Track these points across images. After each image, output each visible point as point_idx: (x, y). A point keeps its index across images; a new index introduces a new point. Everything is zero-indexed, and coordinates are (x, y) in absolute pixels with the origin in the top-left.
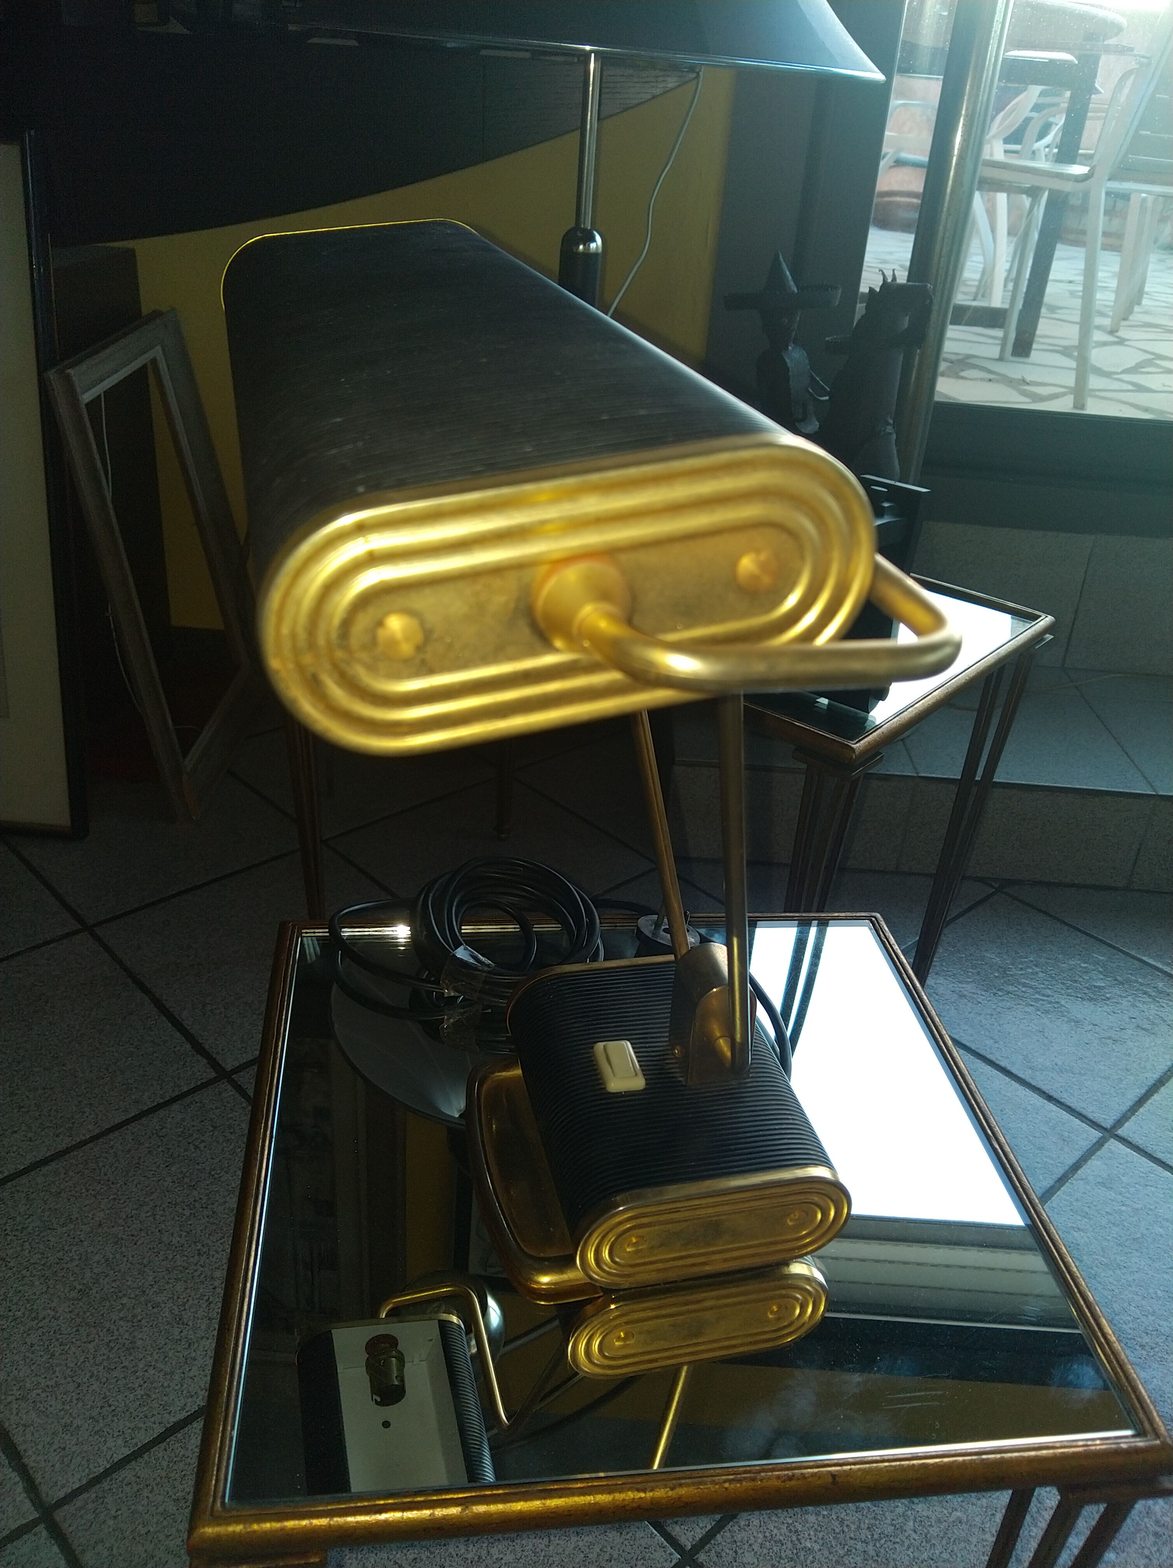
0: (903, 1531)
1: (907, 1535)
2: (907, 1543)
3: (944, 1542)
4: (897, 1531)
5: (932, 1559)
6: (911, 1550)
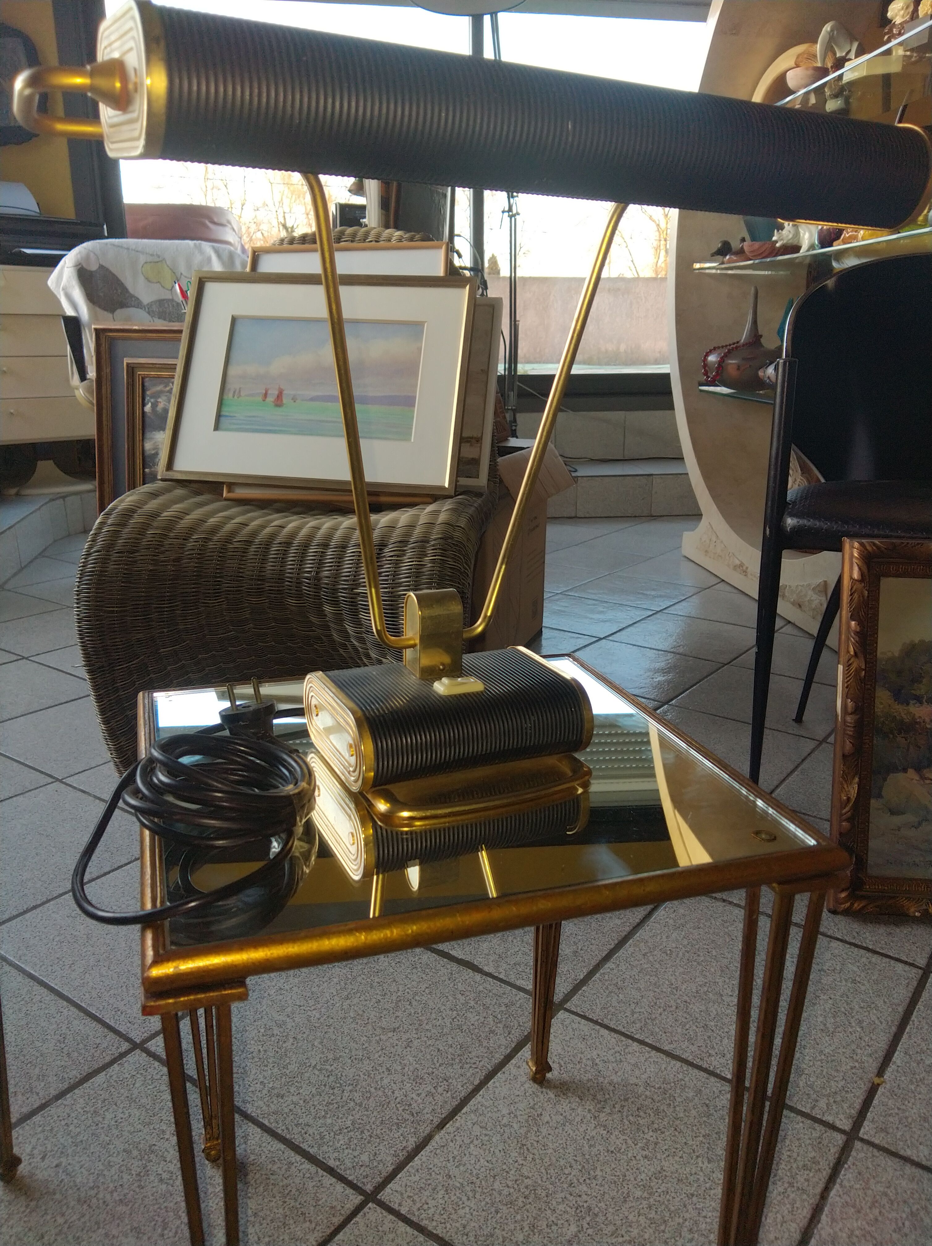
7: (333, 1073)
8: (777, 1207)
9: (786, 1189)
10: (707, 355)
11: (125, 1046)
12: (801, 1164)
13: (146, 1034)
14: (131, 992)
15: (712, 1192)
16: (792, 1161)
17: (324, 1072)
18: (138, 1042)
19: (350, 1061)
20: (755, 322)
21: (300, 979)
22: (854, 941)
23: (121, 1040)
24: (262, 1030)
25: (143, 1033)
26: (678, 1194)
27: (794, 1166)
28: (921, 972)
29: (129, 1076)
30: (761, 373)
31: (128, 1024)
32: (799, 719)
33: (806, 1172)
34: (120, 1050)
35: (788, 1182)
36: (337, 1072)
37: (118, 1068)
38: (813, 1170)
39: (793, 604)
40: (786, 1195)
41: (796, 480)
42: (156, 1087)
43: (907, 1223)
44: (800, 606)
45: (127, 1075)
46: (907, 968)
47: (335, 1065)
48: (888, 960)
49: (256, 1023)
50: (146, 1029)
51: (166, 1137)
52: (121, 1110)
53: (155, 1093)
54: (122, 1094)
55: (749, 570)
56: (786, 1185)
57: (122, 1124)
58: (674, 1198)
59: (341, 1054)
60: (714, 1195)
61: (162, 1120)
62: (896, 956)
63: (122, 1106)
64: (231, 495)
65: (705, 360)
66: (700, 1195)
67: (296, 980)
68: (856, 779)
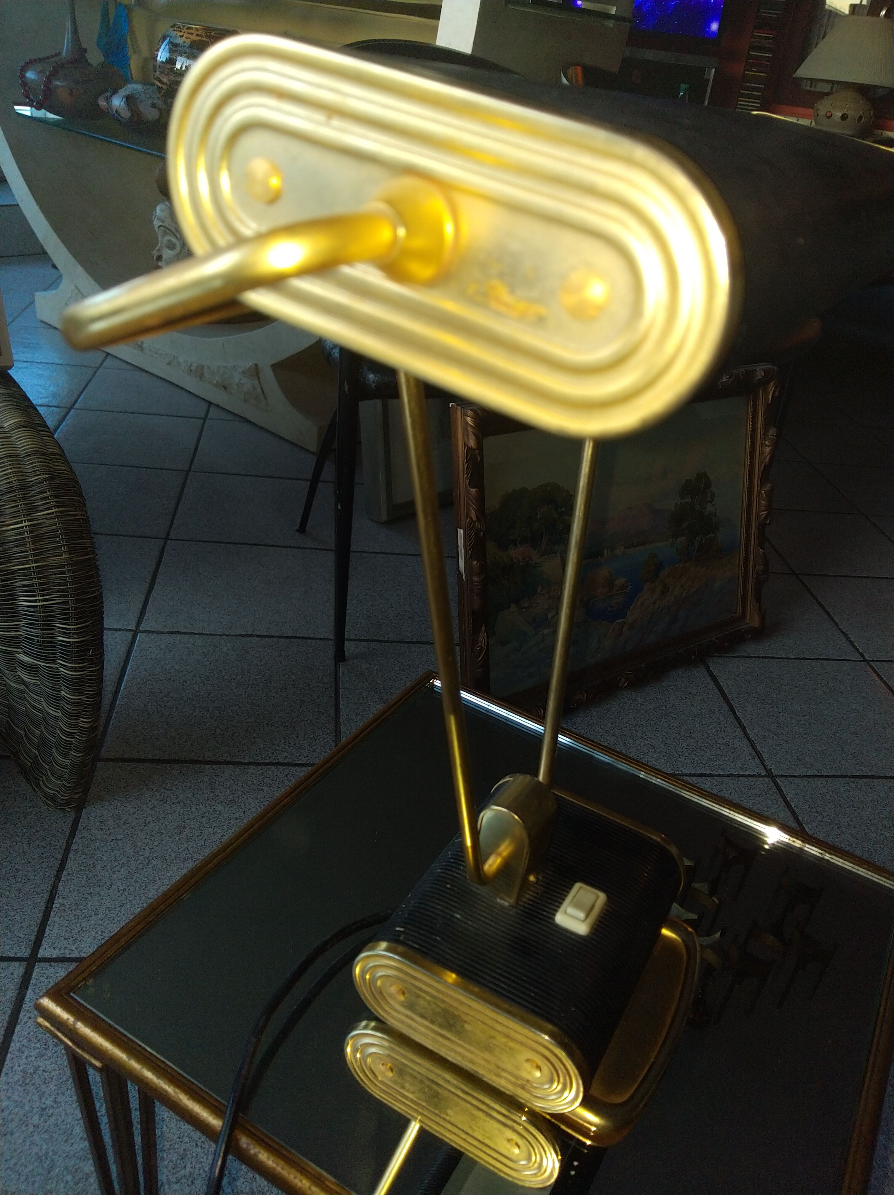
0: (191, 1174)
1: (192, 1170)
2: (198, 1166)
3: (177, 1146)
4: (195, 1177)
5: (197, 1144)
6: (201, 1160)
7: (195, 1176)
10: (24, 69)
17: (183, 1181)
19: (199, 1149)
20: (75, 31)
21: (54, 1082)
24: (69, 1178)
30: (102, 103)
32: (302, 529)
36: (197, 1171)
39: (216, 386)
44: (225, 388)
47: (188, 1165)
49: (53, 1174)
55: (145, 345)
59: (183, 1147)
65: (22, 77)
67: (52, 1087)
68: (483, 628)
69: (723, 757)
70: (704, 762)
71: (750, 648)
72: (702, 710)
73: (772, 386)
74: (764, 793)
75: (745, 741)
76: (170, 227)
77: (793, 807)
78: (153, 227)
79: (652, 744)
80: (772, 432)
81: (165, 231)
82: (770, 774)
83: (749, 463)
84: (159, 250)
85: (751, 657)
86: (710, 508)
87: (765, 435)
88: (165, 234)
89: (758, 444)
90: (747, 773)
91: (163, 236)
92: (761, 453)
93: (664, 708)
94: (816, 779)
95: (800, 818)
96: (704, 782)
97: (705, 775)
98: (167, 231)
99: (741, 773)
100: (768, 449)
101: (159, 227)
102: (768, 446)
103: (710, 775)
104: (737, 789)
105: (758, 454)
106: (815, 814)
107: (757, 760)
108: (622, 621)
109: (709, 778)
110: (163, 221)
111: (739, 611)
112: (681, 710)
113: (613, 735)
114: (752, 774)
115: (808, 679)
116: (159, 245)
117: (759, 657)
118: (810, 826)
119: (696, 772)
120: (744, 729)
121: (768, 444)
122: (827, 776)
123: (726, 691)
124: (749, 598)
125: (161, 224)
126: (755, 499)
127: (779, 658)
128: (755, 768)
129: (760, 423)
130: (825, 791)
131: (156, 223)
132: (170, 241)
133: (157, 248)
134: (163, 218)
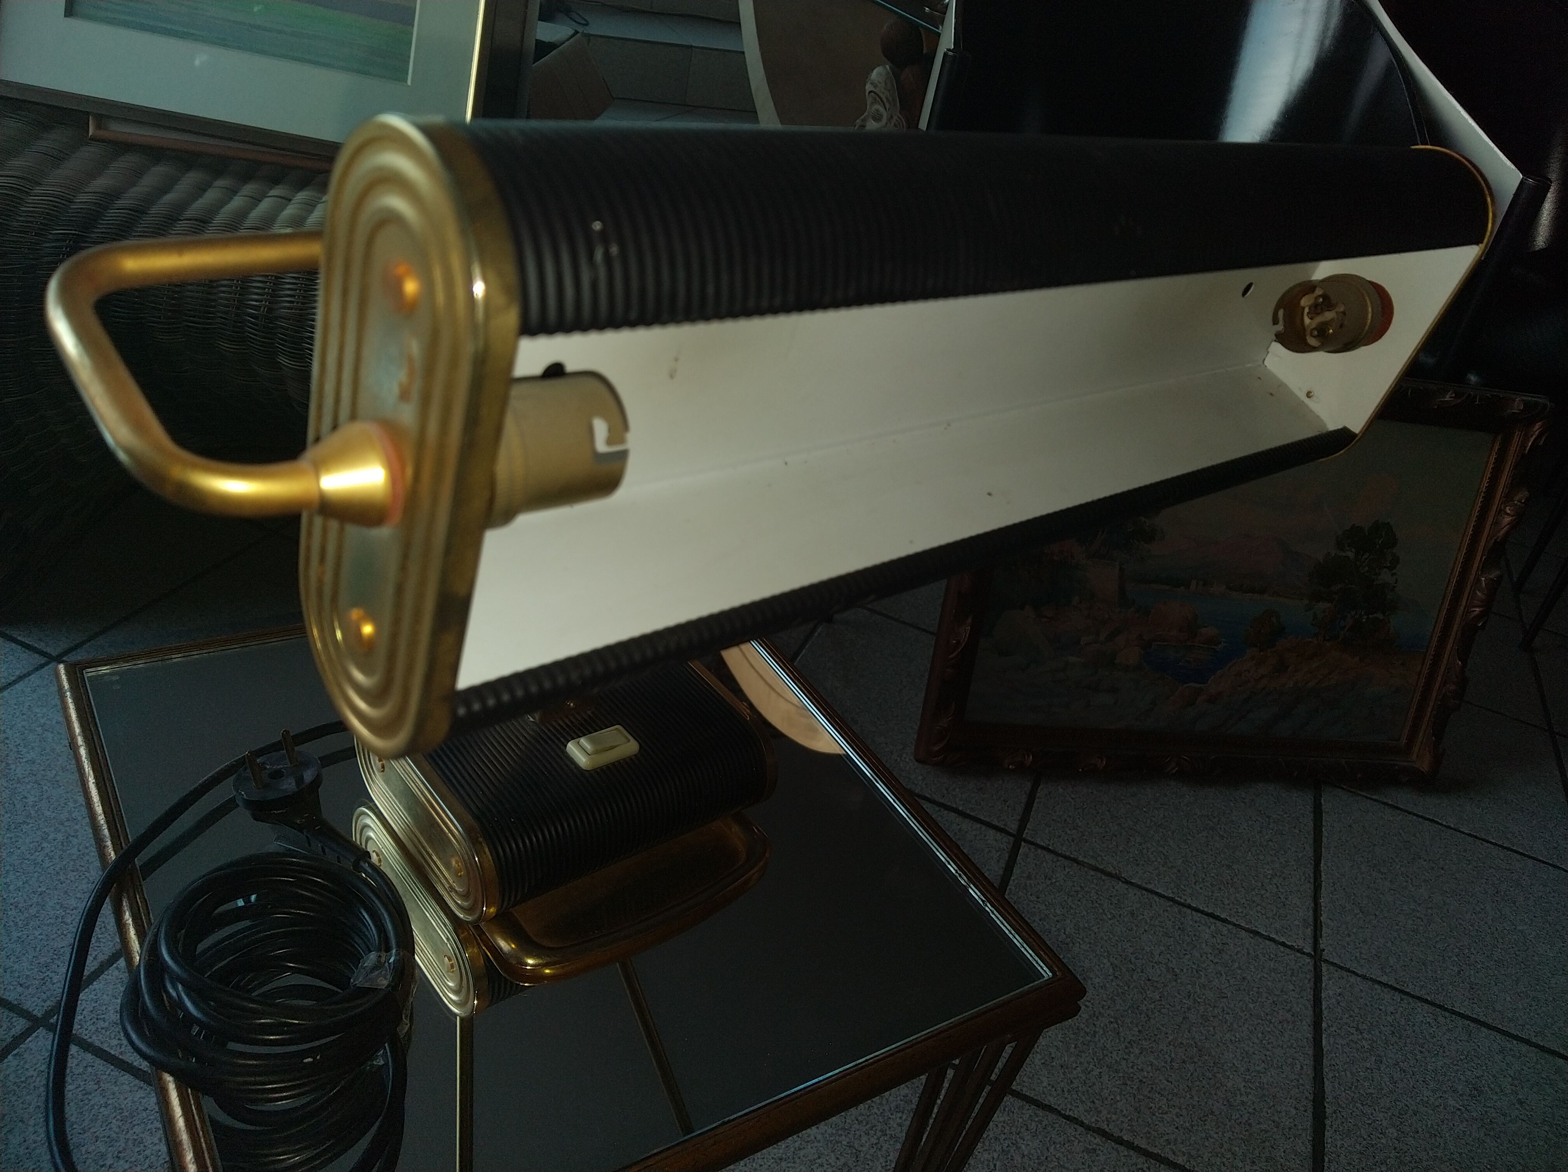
8: (869, 1162)
9: (878, 1139)
11: (20, 1024)
12: (893, 1105)
13: (48, 1003)
14: (15, 934)
15: (802, 1153)
16: (884, 1102)
18: (39, 1015)
22: (942, 801)
23: (12, 1015)
25: (45, 1001)
26: (765, 1160)
27: (887, 1108)
28: (1012, 839)
29: (35, 1074)
31: (20, 989)
33: (899, 1115)
34: (13, 1032)
35: (881, 1131)
37: (15, 1063)
38: (906, 1111)
40: (879, 1146)
41: (892, 117)
42: (79, 1086)
43: (998, 1164)
45: (31, 1072)
46: (999, 836)
48: (979, 825)
50: (48, 993)
51: (108, 1162)
52: (31, 1129)
53: (80, 1097)
54: (30, 1104)
56: (879, 1134)
57: (38, 1151)
58: (761, 1165)
60: (803, 1156)
61: (97, 1137)
62: (987, 819)
63: (32, 1122)
64: (102, 133)
66: (789, 1158)
68: (970, 620)
69: (1259, 908)
70: (1226, 902)
71: (1405, 797)
72: (1270, 843)
73: (1537, 427)
74: (1290, 973)
75: (1309, 903)
76: (881, 95)
77: (1323, 1008)
78: (865, 90)
79: (1166, 854)
80: (1521, 496)
81: (875, 99)
82: (1317, 956)
83: (1471, 532)
84: (864, 120)
85: (1398, 808)
86: (1385, 576)
87: (1508, 497)
88: (875, 102)
89: (1495, 508)
90: (1282, 939)
91: (872, 103)
92: (1496, 523)
93: (1215, 820)
94: (1386, 990)
95: (1324, 1025)
96: (1209, 924)
97: (1217, 918)
98: (878, 99)
99: (1273, 936)
100: (1507, 519)
101: (870, 92)
102: (1508, 514)
103: (1224, 921)
104: (1251, 952)
105: (1489, 523)
106: (1353, 1031)
107: (1309, 931)
108: (1198, 686)
109: (1219, 923)
110: (875, 87)
111: (1404, 741)
112: (1240, 831)
113: (1119, 824)
114: (1289, 944)
115: (1469, 867)
116: (866, 114)
117: (1410, 813)
118: (1332, 1040)
119: (1206, 909)
120: (1317, 888)
121: (1509, 512)
122: (1408, 994)
123: (1325, 833)
124: (1424, 727)
125: (872, 89)
126: (1469, 587)
127: (1441, 825)
128: (1302, 939)
129: (1504, 479)
130: (1391, 1009)
131: (869, 87)
132: (877, 110)
133: (862, 117)
134: (876, 82)
